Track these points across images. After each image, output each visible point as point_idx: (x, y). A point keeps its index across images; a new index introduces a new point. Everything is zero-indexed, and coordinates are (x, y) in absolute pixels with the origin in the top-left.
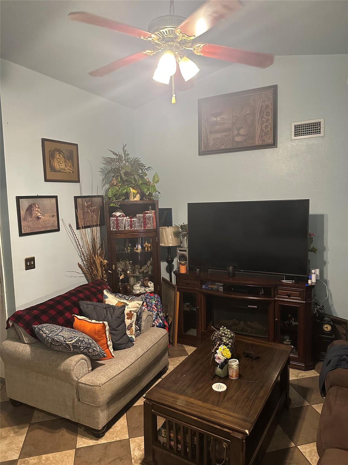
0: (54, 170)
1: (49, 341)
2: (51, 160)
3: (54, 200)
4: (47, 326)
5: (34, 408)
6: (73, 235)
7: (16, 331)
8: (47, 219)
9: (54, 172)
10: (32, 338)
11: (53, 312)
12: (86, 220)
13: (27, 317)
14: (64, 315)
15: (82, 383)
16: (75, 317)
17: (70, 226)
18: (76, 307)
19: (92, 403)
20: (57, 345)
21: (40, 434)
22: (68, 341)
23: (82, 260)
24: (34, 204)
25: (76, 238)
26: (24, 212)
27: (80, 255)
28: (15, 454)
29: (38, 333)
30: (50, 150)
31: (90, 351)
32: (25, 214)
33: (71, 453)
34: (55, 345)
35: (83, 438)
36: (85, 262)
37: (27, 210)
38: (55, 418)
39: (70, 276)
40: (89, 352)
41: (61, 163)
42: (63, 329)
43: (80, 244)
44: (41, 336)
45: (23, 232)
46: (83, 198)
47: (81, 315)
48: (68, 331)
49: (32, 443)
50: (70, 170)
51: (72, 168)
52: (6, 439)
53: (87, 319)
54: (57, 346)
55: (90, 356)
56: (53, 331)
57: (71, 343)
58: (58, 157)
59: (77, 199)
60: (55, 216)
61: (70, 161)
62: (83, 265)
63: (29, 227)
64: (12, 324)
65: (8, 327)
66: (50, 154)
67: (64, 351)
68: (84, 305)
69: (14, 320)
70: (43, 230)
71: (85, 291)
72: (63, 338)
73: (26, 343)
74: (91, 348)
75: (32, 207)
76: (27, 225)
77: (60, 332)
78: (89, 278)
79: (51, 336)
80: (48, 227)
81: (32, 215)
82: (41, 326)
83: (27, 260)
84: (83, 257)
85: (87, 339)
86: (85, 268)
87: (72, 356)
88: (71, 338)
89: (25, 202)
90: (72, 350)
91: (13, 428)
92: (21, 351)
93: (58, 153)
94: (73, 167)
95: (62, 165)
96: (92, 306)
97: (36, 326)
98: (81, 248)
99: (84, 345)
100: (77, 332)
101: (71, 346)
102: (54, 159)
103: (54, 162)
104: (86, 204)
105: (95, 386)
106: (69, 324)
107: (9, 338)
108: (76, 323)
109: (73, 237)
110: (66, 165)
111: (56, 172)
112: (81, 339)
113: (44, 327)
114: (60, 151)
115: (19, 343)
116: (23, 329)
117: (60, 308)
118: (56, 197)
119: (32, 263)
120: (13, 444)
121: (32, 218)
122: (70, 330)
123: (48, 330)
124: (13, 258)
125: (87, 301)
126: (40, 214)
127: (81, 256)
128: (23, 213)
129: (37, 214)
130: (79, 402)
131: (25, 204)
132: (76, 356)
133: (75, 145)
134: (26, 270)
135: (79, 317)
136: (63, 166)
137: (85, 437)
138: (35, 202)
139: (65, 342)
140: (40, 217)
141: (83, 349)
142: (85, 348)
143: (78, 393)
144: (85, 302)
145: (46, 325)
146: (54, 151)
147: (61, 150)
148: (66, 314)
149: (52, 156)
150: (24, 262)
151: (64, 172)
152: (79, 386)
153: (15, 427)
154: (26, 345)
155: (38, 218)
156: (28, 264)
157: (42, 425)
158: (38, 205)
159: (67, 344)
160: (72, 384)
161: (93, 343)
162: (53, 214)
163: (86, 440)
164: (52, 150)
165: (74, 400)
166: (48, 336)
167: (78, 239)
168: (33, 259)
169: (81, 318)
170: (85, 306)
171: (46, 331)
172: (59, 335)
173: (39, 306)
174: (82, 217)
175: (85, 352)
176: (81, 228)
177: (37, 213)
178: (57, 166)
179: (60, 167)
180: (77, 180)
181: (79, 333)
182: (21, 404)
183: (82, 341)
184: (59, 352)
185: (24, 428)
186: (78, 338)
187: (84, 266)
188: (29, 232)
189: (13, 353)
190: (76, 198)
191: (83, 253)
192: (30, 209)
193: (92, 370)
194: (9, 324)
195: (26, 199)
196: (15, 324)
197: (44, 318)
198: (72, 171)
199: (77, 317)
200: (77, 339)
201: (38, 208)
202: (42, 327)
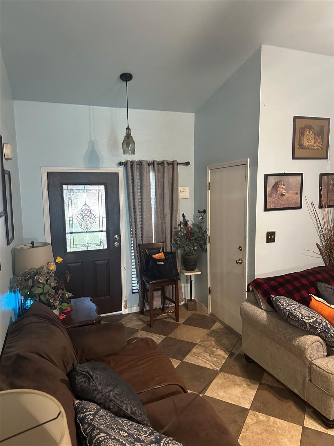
0: (302, 147)
1: (286, 314)
2: (300, 138)
3: (299, 177)
4: (284, 299)
5: (264, 370)
6: (315, 213)
7: (255, 296)
8: (291, 196)
9: (302, 149)
10: (269, 307)
11: (290, 287)
12: (330, 198)
13: (266, 286)
14: (301, 292)
15: (316, 365)
16: (312, 297)
17: (312, 204)
18: (313, 287)
19: (326, 389)
20: (294, 319)
21: (268, 396)
22: (305, 319)
23: (321, 241)
24: (280, 181)
25: (317, 217)
26: (271, 189)
27: (319, 235)
28: (247, 403)
29: (276, 303)
30: (300, 127)
31: (328, 336)
32: (271, 191)
33: (298, 428)
34: (292, 319)
35: (311, 420)
36: (324, 244)
37: (273, 187)
38: (284, 388)
39: (307, 255)
40: (326, 337)
41: (310, 139)
42: (300, 306)
43: (320, 224)
44: (278, 306)
45: (268, 208)
46: (329, 176)
47: (318, 297)
48: (306, 309)
49: (261, 401)
50: (319, 147)
51: (321, 144)
52: (240, 387)
53: (325, 302)
54: (293, 321)
55: (327, 341)
56: (291, 305)
57: (308, 322)
58: (308, 134)
59: (323, 176)
60: (298, 194)
61: (320, 137)
62: (321, 246)
63: (273, 203)
64: (252, 289)
65: (248, 291)
66: (300, 131)
67: (300, 328)
68: (322, 286)
69: (254, 286)
70: (285, 207)
71: (324, 273)
72: (300, 315)
73: (263, 309)
74: (329, 334)
75: (278, 184)
76: (272, 201)
77: (298, 308)
78: (328, 260)
79: (289, 309)
80: (291, 204)
81: (277, 192)
82: (278, 297)
83: (269, 234)
84: (322, 237)
85: (325, 322)
86: (323, 249)
87: (308, 335)
88: (308, 317)
89: (272, 179)
90: (308, 329)
91: (246, 380)
92: (258, 315)
93: (308, 129)
94: (323, 142)
95: (311, 141)
96: (331, 290)
97: (273, 296)
98: (321, 228)
99: (321, 327)
100: (314, 313)
101: (308, 325)
102: (303, 136)
103: (303, 139)
104: (331, 182)
105: (330, 373)
106: (306, 302)
107: (248, 300)
108: (313, 303)
109: (314, 216)
110: (315, 142)
111: (304, 149)
112: (319, 320)
113: (282, 299)
114: (310, 128)
115: (256, 308)
116: (261, 296)
117: (297, 284)
118: (301, 175)
119: (273, 237)
120: (245, 394)
121: (276, 194)
122: (307, 309)
123: (285, 303)
124: (257, 231)
125: (325, 284)
126: (284, 191)
127: (320, 237)
128: (269, 189)
129: (281, 191)
130: (311, 383)
131: (272, 181)
132: (312, 336)
133: (327, 120)
134: (267, 242)
135: (316, 298)
136: (312, 143)
137: (313, 419)
138: (281, 180)
139: (302, 319)
140: (285, 194)
141: (320, 332)
142: (322, 331)
143: (310, 373)
144: (323, 284)
145: (284, 297)
146: (304, 128)
147: (312, 126)
148: (302, 292)
149: (302, 133)
150: (266, 235)
151: (312, 149)
152: (313, 367)
153: (248, 380)
154: (263, 311)
155: (283, 195)
156: (269, 238)
157: (271, 388)
158: (284, 183)
159: (304, 322)
160: (305, 363)
161: (331, 328)
162: (297, 191)
163: (314, 423)
164: (302, 127)
165: (305, 378)
166: (285, 309)
167: (319, 218)
168: (274, 233)
169: (319, 300)
170: (324, 289)
171: (283, 303)
172: (297, 311)
173: (277, 278)
174: (326, 195)
175: (321, 335)
176: (324, 207)
177: (282, 189)
178: (306, 143)
179: (309, 144)
180: (325, 156)
181: (316, 314)
182: (253, 361)
183: (320, 324)
184: (294, 327)
185: (255, 384)
186: (316, 318)
187: (323, 247)
188: (272, 208)
189: (251, 314)
190: (321, 175)
191: (323, 234)
192: (276, 186)
193: (327, 356)
194: (249, 288)
195: (273, 177)
196: (254, 289)
197: (281, 290)
198: (321, 148)
199: (314, 298)
200: (315, 320)
201: (283, 185)
202: (280, 299)
